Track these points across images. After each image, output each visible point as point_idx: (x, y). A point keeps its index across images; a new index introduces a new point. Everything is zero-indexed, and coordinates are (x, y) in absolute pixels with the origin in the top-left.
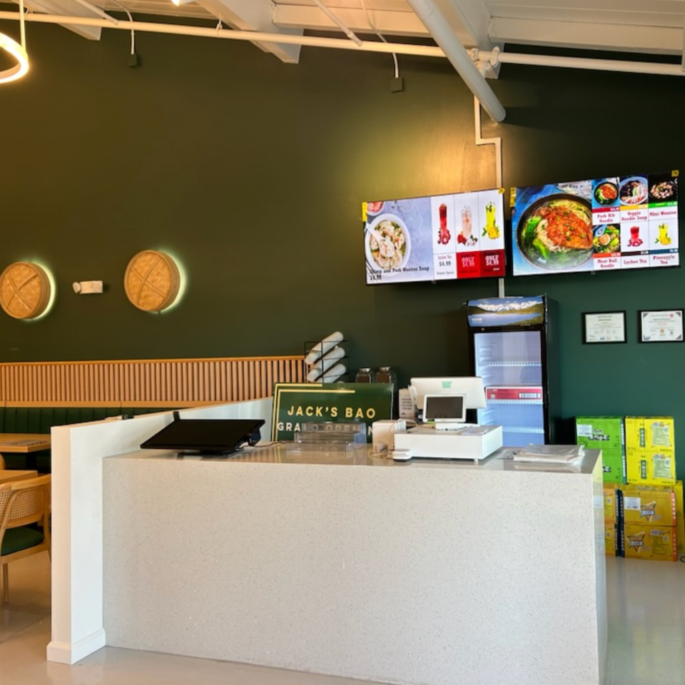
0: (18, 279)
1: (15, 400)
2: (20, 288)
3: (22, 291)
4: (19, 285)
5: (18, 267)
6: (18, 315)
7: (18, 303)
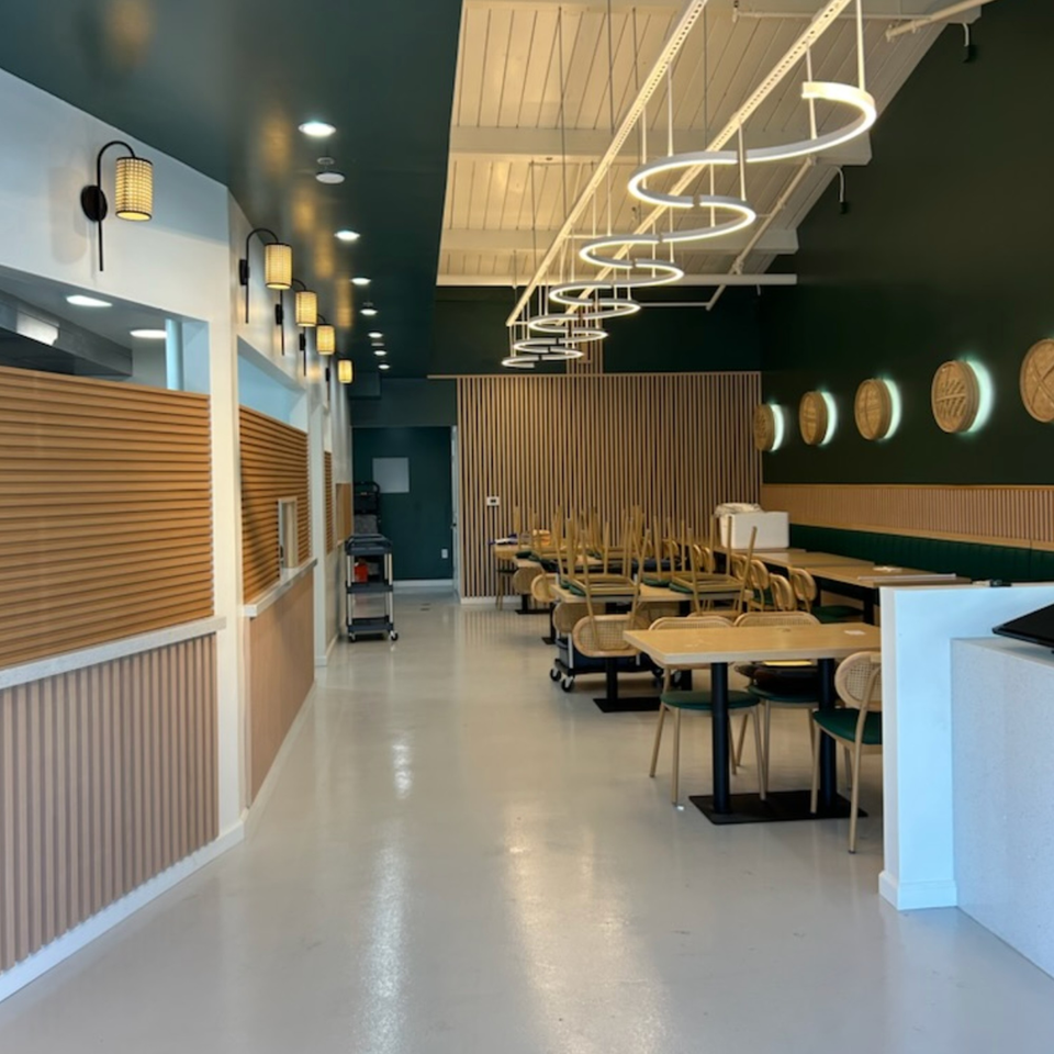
0: (1041, 364)
1: (1044, 539)
2: (1044, 378)
3: (1046, 381)
4: (1043, 373)
5: (1042, 347)
6: (1044, 417)
7: (1043, 400)
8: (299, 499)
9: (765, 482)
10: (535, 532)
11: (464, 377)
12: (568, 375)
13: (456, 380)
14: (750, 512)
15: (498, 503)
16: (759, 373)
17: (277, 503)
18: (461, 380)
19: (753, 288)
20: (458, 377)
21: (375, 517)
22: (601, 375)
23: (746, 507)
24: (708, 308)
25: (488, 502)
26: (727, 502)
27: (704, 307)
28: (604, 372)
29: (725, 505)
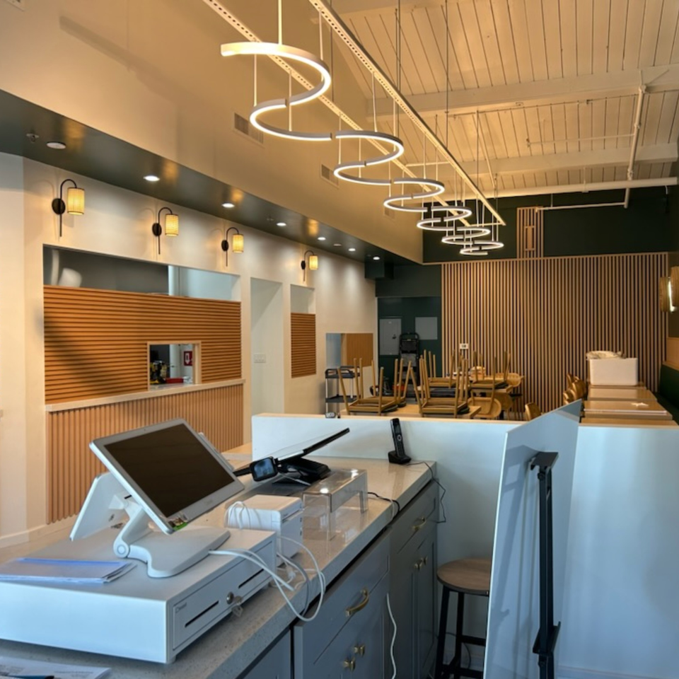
8: (202, 343)
9: (669, 336)
10: (473, 369)
11: (446, 263)
12: (518, 259)
13: (441, 265)
14: (611, 358)
15: (467, 348)
16: (667, 253)
17: (146, 344)
18: (444, 265)
19: (663, 188)
20: (442, 263)
21: (415, 355)
22: (542, 258)
23: (609, 354)
24: (626, 207)
25: (461, 346)
26: (594, 350)
27: (623, 206)
28: (544, 256)
29: (593, 352)
